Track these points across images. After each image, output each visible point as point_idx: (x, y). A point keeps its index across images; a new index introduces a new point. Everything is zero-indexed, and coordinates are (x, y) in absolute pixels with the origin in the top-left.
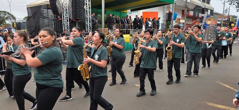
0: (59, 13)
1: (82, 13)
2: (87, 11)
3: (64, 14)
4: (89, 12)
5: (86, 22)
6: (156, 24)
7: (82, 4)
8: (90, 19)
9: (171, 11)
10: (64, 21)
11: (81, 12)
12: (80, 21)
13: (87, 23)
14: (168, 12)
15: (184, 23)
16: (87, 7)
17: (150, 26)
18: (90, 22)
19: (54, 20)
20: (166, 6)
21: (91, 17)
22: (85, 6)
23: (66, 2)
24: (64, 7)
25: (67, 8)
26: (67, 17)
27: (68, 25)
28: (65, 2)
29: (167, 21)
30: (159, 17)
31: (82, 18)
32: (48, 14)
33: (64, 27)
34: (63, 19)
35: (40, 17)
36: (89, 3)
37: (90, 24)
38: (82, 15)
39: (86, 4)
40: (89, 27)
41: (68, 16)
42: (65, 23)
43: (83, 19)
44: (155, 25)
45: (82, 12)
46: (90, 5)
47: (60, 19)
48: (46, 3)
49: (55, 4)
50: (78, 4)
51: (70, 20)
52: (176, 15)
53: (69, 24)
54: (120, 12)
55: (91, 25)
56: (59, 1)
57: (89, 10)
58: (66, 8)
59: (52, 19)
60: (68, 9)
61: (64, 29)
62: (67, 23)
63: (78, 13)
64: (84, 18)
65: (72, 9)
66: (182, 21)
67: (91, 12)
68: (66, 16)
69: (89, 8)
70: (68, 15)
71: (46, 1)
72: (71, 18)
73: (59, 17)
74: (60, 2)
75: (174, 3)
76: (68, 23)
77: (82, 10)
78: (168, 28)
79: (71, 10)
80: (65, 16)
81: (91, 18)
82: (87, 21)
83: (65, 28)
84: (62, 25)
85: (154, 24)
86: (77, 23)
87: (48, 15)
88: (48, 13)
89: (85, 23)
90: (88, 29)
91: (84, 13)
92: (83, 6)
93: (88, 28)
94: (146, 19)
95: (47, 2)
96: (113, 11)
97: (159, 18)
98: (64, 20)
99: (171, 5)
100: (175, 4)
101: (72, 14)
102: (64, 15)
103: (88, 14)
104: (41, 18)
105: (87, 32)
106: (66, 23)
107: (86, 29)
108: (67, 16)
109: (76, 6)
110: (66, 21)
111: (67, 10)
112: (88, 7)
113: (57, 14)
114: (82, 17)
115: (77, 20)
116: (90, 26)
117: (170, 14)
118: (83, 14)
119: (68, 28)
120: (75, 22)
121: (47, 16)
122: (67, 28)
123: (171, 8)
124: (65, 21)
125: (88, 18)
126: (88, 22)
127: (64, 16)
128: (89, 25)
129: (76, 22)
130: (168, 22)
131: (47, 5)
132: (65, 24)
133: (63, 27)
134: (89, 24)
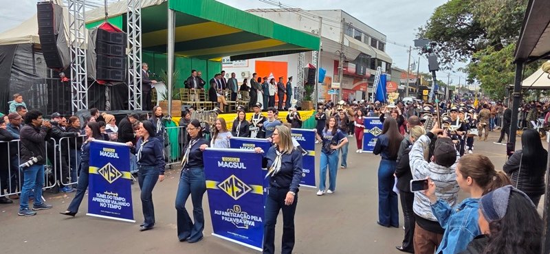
0: (64, 65)
1: (120, 65)
2: (131, 61)
3: (74, 66)
4: (138, 64)
5: (129, 86)
6: (284, 91)
7: (122, 46)
8: (138, 80)
9: (314, 65)
10: (75, 85)
11: (117, 63)
12: (114, 84)
13: (132, 87)
14: (308, 66)
15: (338, 89)
16: (132, 52)
17: (272, 94)
18: (138, 86)
19: (48, 81)
20: (304, 53)
21: (141, 76)
22: (128, 50)
23: (82, 41)
24: (76, 52)
25: (85, 53)
26: (83, 76)
27: (83, 94)
28: (79, 41)
29: (306, 84)
30: (289, 76)
31: (120, 78)
32: (34, 67)
33: (76, 99)
34: (72, 79)
35: (12, 72)
36: (137, 44)
37: (138, 92)
38: (121, 71)
39: (131, 46)
40: (136, 98)
41: (86, 74)
42: (77, 89)
43: (121, 80)
44: (281, 93)
45: (121, 63)
46: (140, 49)
47: (66, 79)
48: (31, 41)
49: (55, 44)
50: (111, 45)
51: (90, 81)
52: (324, 72)
53: (86, 92)
54: (207, 60)
55: (141, 93)
56: (65, 38)
57: (137, 60)
58: (82, 54)
59: (44, 79)
60: (85, 56)
61: (76, 103)
62: (83, 90)
63: (111, 67)
64: (124, 78)
65: (97, 56)
66: (335, 85)
67: (141, 64)
68: (80, 73)
69: (138, 55)
70: (85, 71)
71: (30, 36)
72: (94, 77)
73: (63, 74)
74: (67, 39)
75: (320, 48)
76: (86, 89)
77: (122, 59)
78: (309, 99)
79: (95, 59)
80: (77, 73)
81: (141, 78)
82: (133, 84)
83: (78, 101)
84: (71, 92)
85: (280, 89)
86: (107, 89)
87: (34, 70)
88: (34, 64)
89: (128, 88)
90: (133, 103)
91: (124, 67)
92: (122, 51)
93: (133, 99)
94: (264, 79)
95: (34, 37)
96: (191, 58)
97: (290, 79)
98: (75, 81)
99: (314, 53)
100: (322, 50)
101: (97, 68)
102: (77, 70)
103: (135, 67)
104: (13, 74)
105: (132, 108)
106: (80, 89)
107: (129, 102)
108: (83, 72)
109: (106, 50)
110: (81, 83)
111: (82, 58)
112: (135, 52)
113: (59, 68)
114: (121, 75)
115: (109, 82)
116: (138, 95)
117: (311, 72)
118: (121, 68)
119: (84, 102)
120: (102, 85)
121: (31, 72)
122: (81, 100)
123: (314, 60)
124: (77, 83)
125: (135, 78)
126: (135, 86)
127: (74, 72)
128: (135, 94)
129: (105, 86)
130: (309, 87)
131: (34, 44)
132: (78, 92)
133: (73, 97)
134: (136, 91)
